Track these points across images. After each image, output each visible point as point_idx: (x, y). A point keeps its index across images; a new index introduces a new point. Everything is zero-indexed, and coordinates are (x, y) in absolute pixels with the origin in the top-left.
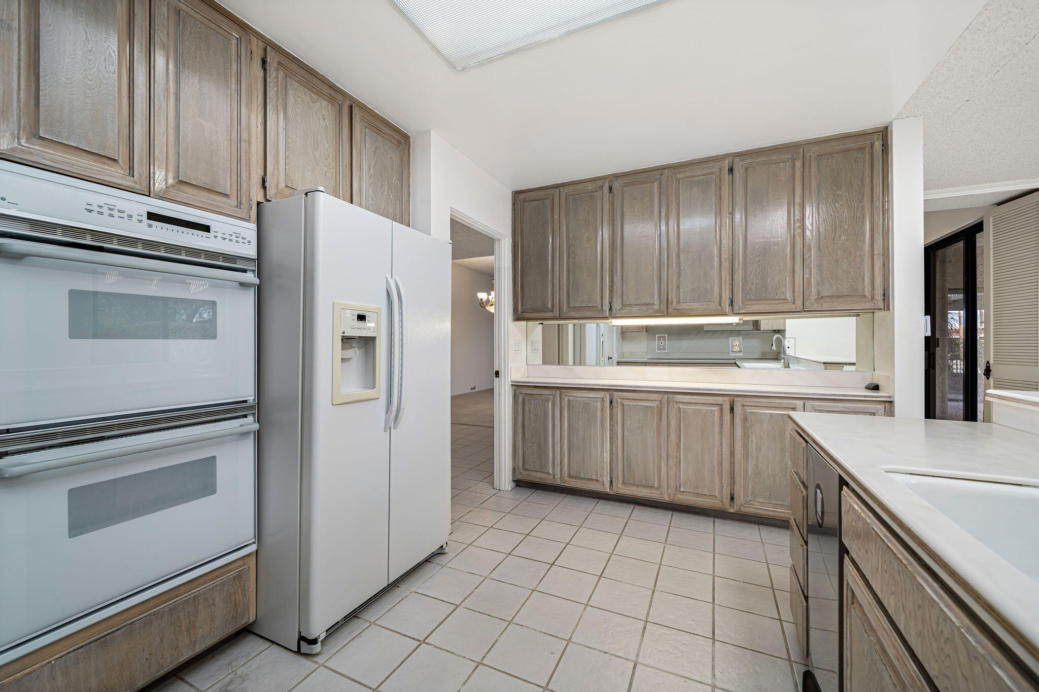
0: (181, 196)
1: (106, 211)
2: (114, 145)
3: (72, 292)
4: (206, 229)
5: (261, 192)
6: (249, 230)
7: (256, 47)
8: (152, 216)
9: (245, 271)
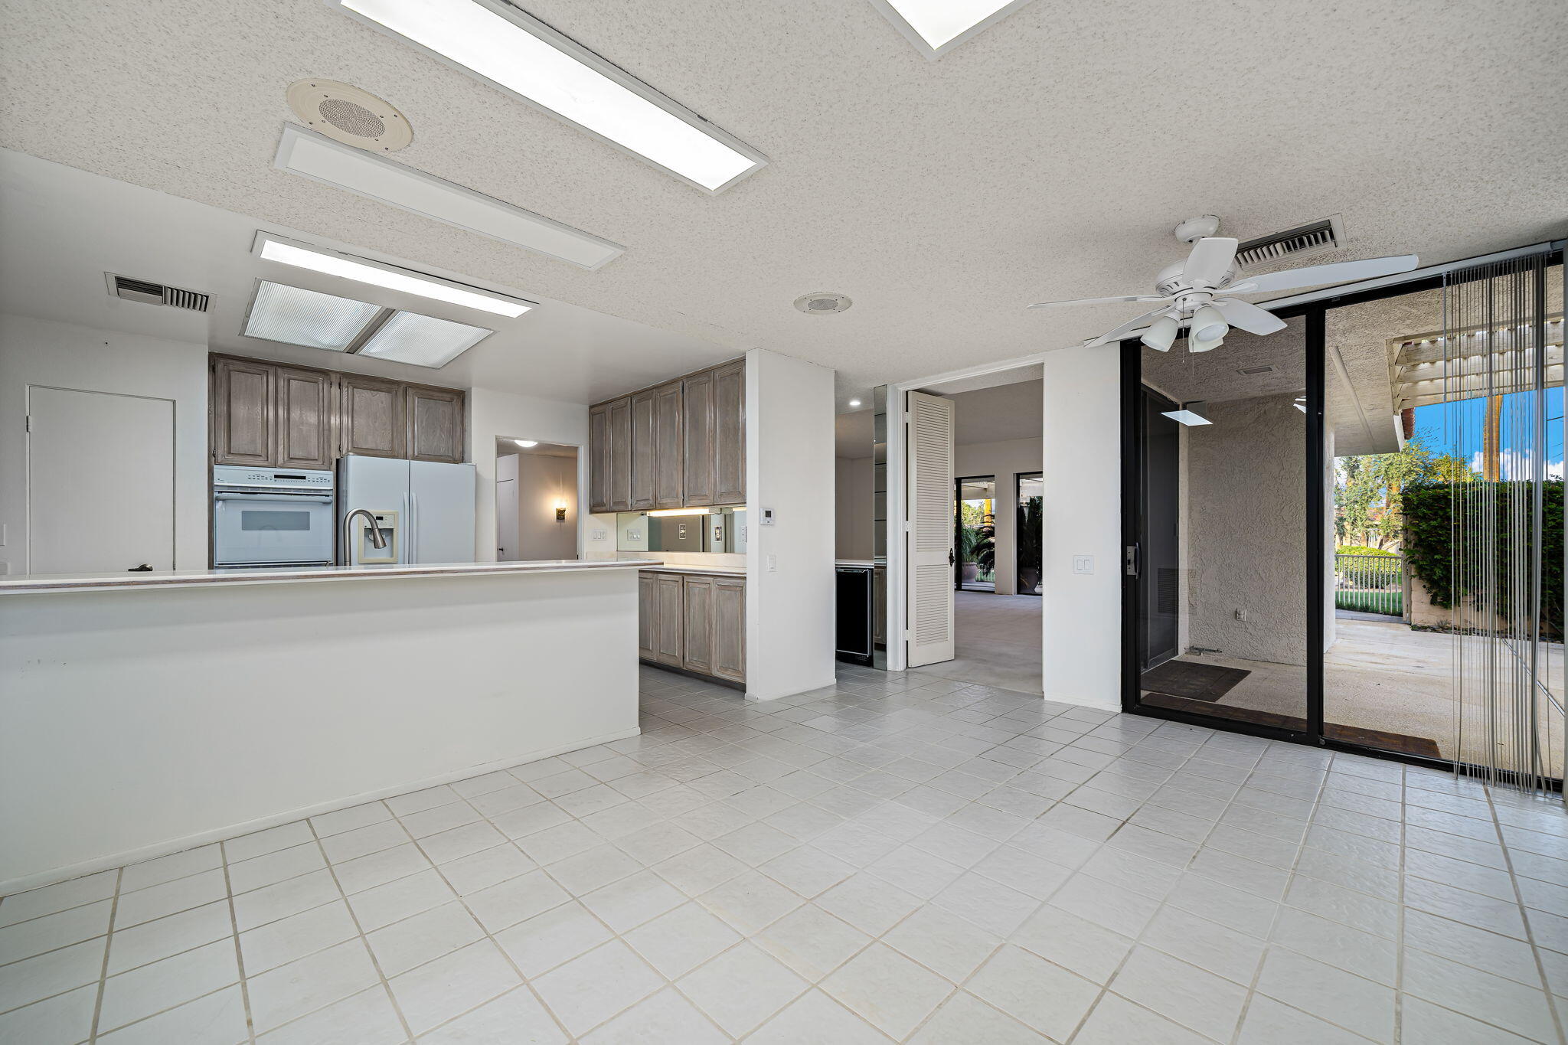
0: (291, 465)
1: (256, 477)
2: (259, 450)
3: (243, 512)
4: (304, 478)
5: (338, 453)
6: (330, 475)
7: (334, 378)
8: (276, 476)
9: (328, 496)
